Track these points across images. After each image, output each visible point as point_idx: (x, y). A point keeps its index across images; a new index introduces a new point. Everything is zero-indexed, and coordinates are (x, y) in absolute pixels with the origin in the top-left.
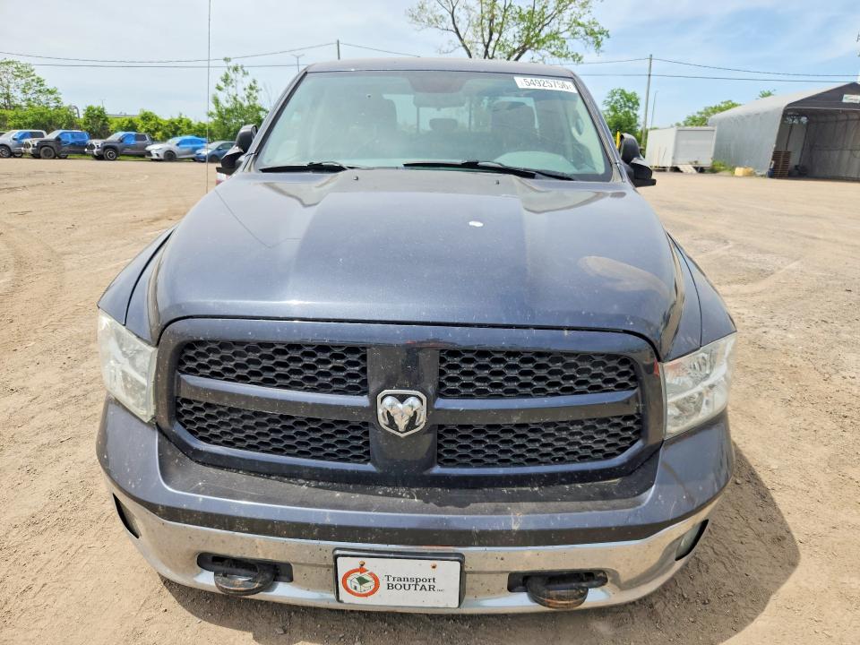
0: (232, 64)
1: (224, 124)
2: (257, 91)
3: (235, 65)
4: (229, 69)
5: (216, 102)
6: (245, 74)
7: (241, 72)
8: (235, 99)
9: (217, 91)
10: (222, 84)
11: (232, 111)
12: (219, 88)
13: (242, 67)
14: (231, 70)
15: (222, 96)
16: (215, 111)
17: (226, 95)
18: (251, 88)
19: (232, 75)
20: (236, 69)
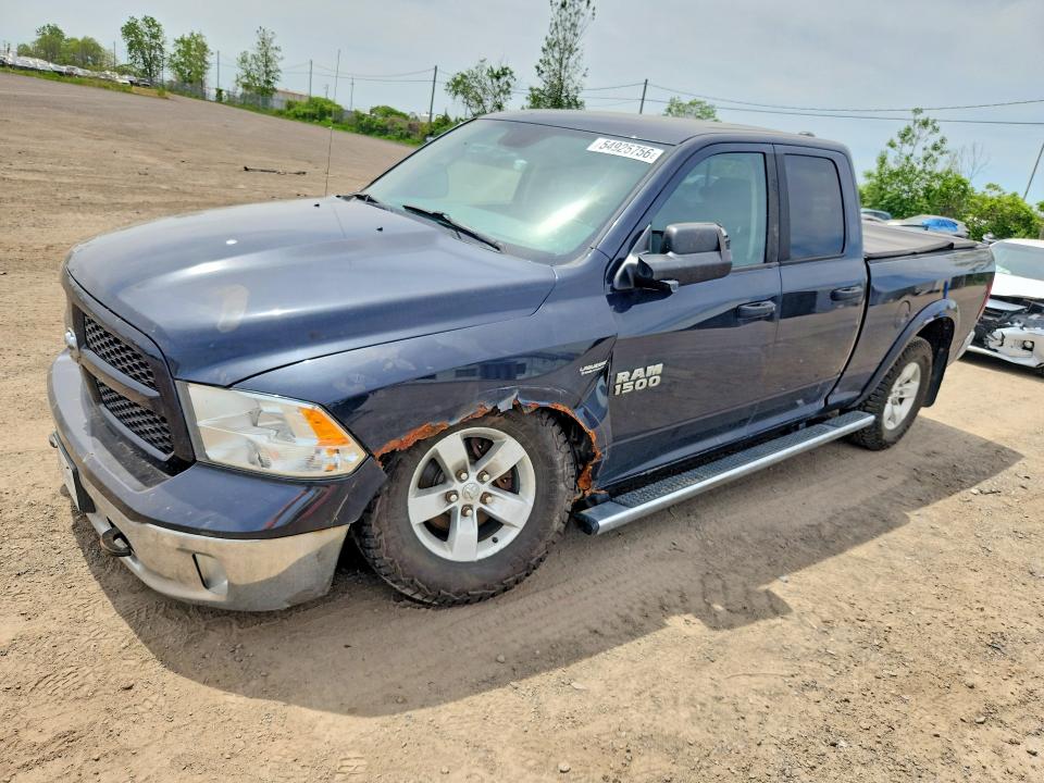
0: (921, 117)
1: (881, 189)
2: (942, 153)
3: (925, 119)
4: (915, 122)
5: (883, 161)
6: (936, 130)
7: (930, 128)
8: (908, 159)
9: (889, 148)
10: (897, 140)
11: (897, 174)
12: (892, 145)
13: (934, 121)
14: (917, 125)
15: (892, 155)
16: (876, 174)
17: (897, 153)
18: (935, 148)
19: (916, 130)
20: (925, 124)
